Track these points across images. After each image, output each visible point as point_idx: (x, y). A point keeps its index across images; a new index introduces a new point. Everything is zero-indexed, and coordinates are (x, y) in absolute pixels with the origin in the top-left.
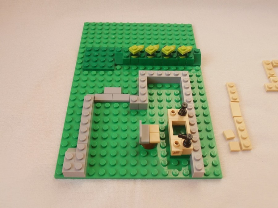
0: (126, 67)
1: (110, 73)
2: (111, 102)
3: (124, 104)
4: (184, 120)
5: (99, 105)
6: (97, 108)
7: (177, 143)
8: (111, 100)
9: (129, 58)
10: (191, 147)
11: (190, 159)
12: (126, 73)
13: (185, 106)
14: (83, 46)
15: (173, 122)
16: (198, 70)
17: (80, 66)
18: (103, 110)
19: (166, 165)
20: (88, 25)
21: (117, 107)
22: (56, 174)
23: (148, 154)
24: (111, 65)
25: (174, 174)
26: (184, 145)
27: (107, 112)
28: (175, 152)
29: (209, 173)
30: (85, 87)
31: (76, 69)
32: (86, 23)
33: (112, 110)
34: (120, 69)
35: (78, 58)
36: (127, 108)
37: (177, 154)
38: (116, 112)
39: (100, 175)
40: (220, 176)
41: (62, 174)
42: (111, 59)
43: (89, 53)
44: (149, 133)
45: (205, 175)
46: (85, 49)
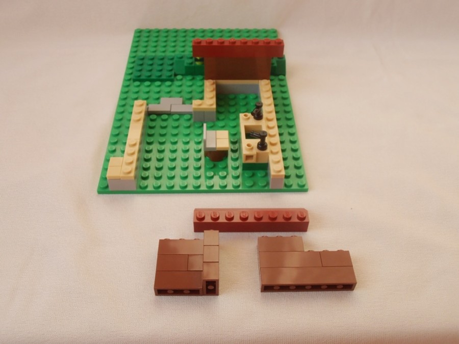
0: (189, 77)
1: (168, 83)
2: (169, 114)
3: (185, 116)
4: (260, 124)
5: (154, 117)
6: (152, 120)
7: (249, 145)
8: (169, 110)
9: (193, 65)
10: (268, 151)
11: (268, 171)
12: (190, 83)
13: (260, 105)
14: (134, 54)
15: (246, 128)
16: (282, 80)
17: (129, 77)
18: (159, 123)
19: (238, 177)
20: (140, 31)
21: (178, 120)
22: (99, 187)
23: (215, 166)
24: (169, 74)
25: (247, 184)
26: (258, 148)
27: (164, 124)
28: (248, 157)
29: (291, 184)
30: (136, 99)
31: (125, 80)
32: (137, 29)
33: (171, 123)
34: (181, 80)
35: (128, 68)
36: (189, 120)
37: (250, 161)
38: (176, 124)
39: (154, 188)
40: (305, 188)
41: (107, 187)
42: (170, 68)
43: (141, 62)
44: (216, 139)
45: (286, 185)
46: (136, 59)
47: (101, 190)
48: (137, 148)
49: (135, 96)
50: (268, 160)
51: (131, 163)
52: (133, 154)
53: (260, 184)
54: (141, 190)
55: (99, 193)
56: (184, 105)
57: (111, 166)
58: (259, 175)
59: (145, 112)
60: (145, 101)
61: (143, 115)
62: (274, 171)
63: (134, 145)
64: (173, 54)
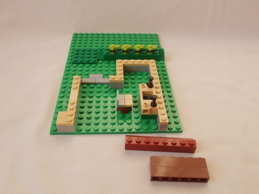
0: (106, 62)
1: (94, 65)
2: (95, 84)
3: (105, 85)
4: (152, 90)
5: (85, 86)
6: (84, 88)
7: (145, 104)
8: (95, 82)
9: (109, 54)
10: (157, 107)
11: (157, 120)
12: (107, 65)
13: (152, 79)
14: (73, 48)
15: (143, 92)
16: (163, 63)
17: (70, 61)
18: (88, 89)
19: (138, 124)
20: (77, 35)
21: (100, 87)
22: (51, 131)
23: (124, 117)
24: (94, 59)
25: (145, 128)
26: (151, 105)
27: (92, 90)
28: (145, 111)
29: (172, 128)
30: (74, 75)
31: (67, 63)
32: (75, 33)
33: (96, 89)
34: (102, 63)
35: (69, 56)
36: (107, 87)
37: (146, 114)
38: (99, 90)
39: (86, 130)
40: (181, 130)
41: (56, 130)
42: (95, 56)
43: (77, 52)
44: (125, 100)
45: (169, 129)
46: (74, 50)
47: (52, 132)
48: (75, 105)
49: (74, 73)
50: (157, 113)
51: (72, 115)
52: (73, 109)
53: (153, 128)
54: (77, 132)
55: (51, 134)
56: (104, 79)
57: (58, 117)
58: (152, 122)
59: (80, 83)
60: (80, 76)
61: (79, 85)
62: (162, 120)
63: (74, 103)
64: (96, 48)
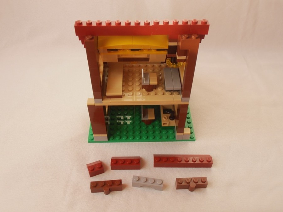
7: (165, 118)
19: (159, 133)
22: (89, 139)
23: (147, 127)
26: (170, 119)
37: (165, 126)
41: (93, 139)
53: (171, 138)
55: (89, 142)
58: (170, 132)
